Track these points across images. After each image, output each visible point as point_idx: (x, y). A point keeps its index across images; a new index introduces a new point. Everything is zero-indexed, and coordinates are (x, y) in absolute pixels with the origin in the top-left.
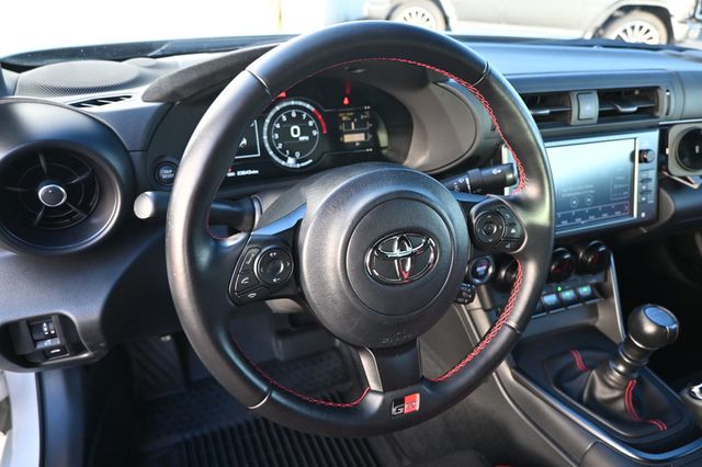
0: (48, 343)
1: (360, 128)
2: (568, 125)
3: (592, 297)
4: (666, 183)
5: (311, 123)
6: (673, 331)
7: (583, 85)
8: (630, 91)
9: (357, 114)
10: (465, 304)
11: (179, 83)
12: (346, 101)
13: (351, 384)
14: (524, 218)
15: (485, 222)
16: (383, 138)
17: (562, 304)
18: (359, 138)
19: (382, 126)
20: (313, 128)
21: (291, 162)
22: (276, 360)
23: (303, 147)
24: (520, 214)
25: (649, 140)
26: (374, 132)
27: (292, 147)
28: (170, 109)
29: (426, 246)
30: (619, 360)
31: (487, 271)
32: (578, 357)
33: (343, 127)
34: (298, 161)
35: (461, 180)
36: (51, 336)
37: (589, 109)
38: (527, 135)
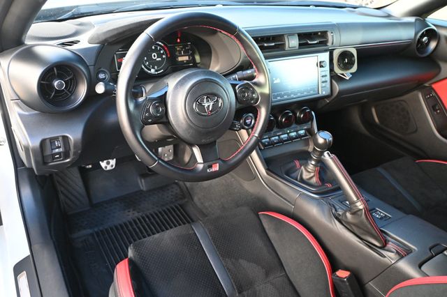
0: (57, 150)
1: (186, 53)
2: (284, 50)
3: (305, 135)
4: (334, 77)
5: (162, 52)
6: (330, 142)
7: (290, 31)
8: (316, 33)
9: (184, 47)
10: (238, 131)
11: (108, 36)
12: (179, 41)
13: (186, 200)
14: (258, 90)
15: (242, 92)
16: (198, 58)
17: (291, 139)
18: (186, 58)
19: (197, 53)
20: (163, 54)
21: (153, 71)
22: (142, 190)
23: (158, 63)
24: (256, 88)
25: (325, 57)
26: (193, 55)
27: (154, 63)
28: (103, 47)
29: (217, 101)
30: (311, 158)
31: (251, 122)
32: (297, 163)
33: (177, 53)
34: (156, 71)
35: (234, 76)
36: (59, 147)
37: (293, 42)
38: (256, 56)
